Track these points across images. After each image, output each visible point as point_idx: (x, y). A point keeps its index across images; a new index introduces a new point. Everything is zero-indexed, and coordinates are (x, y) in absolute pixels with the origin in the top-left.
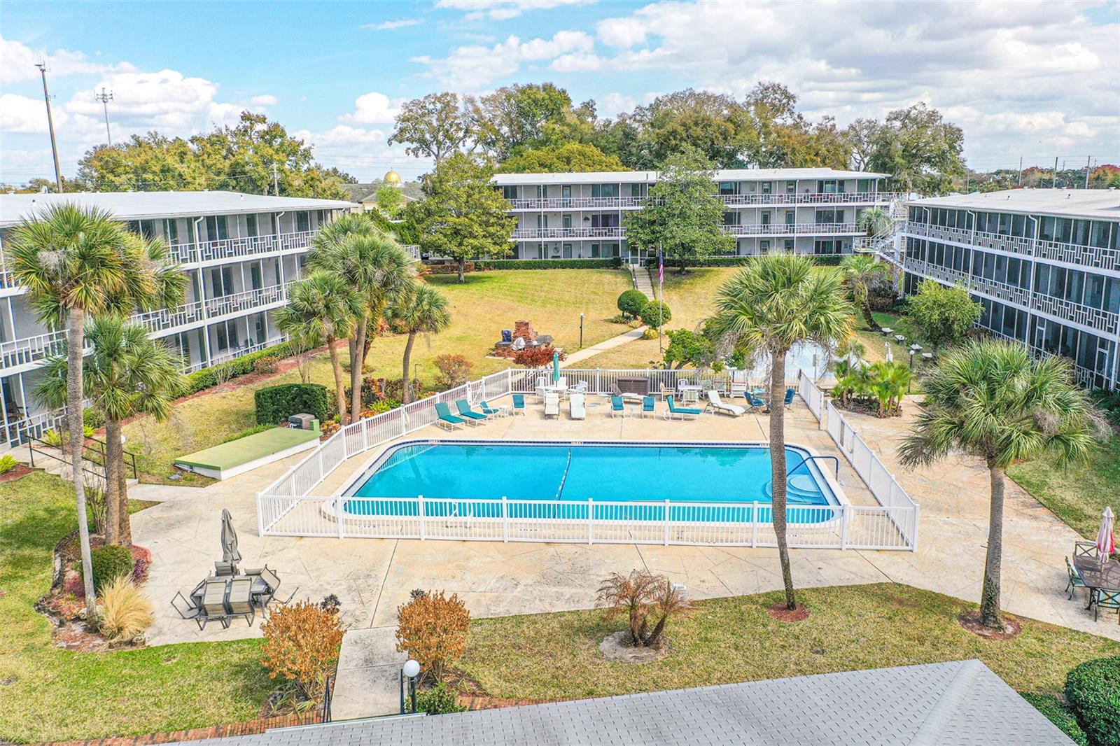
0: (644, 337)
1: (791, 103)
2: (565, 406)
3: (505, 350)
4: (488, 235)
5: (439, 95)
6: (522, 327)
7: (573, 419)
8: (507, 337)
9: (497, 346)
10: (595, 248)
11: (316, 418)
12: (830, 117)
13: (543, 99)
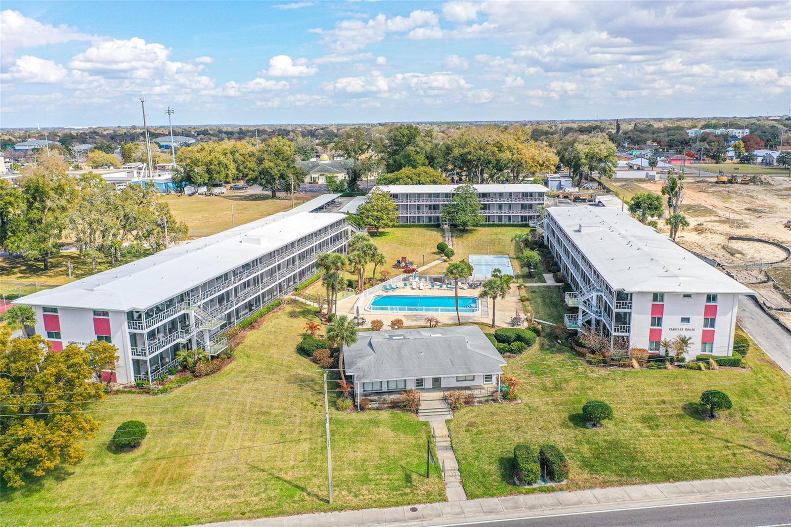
0: (445, 261)
2: (418, 286)
3: (398, 266)
6: (404, 259)
7: (420, 289)
8: (399, 262)
9: (396, 265)
10: (430, 219)
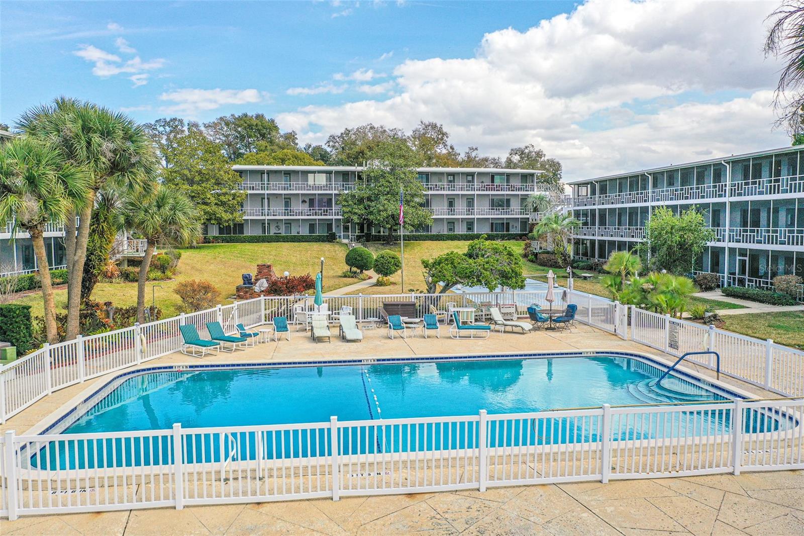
0: (379, 284)
1: (445, 138)
3: (247, 292)
4: (220, 203)
5: (168, 120)
6: (264, 269)
7: (349, 341)
8: (248, 280)
9: (239, 289)
10: (312, 227)
11: (13, 345)
12: (474, 148)
13: (257, 125)
